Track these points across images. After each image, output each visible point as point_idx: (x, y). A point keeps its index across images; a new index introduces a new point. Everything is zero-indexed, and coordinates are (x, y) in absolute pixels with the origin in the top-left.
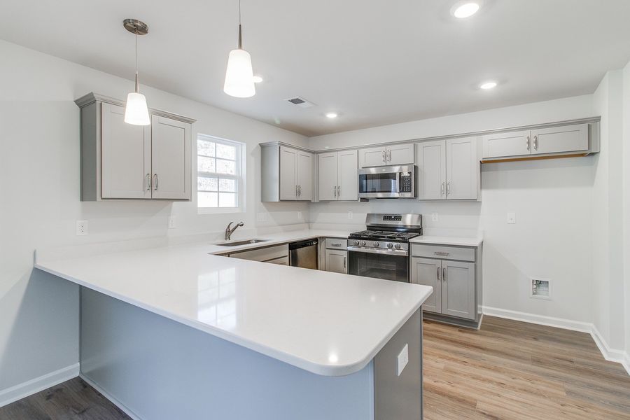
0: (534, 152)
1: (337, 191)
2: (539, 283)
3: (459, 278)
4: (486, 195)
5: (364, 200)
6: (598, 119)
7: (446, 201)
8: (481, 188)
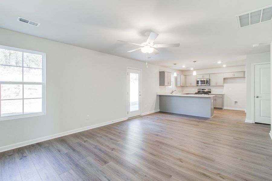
0: (234, 77)
1: (191, 84)
2: (236, 102)
3: (219, 101)
4: (225, 85)
5: (197, 86)
6: (245, 71)
7: (217, 86)
8: (224, 83)
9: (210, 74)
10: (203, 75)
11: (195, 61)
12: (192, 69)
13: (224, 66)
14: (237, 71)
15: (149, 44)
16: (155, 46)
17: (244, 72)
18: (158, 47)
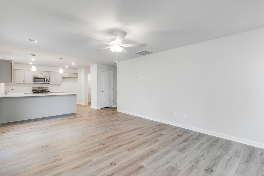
0: (70, 77)
1: (24, 81)
4: (63, 83)
5: (34, 83)
7: (56, 84)
9: (49, 72)
10: (42, 72)
11: (62, 59)
12: (31, 63)
13: (67, 67)
14: (72, 72)
15: (118, 43)
16: (124, 45)
17: (77, 74)
18: (126, 47)
